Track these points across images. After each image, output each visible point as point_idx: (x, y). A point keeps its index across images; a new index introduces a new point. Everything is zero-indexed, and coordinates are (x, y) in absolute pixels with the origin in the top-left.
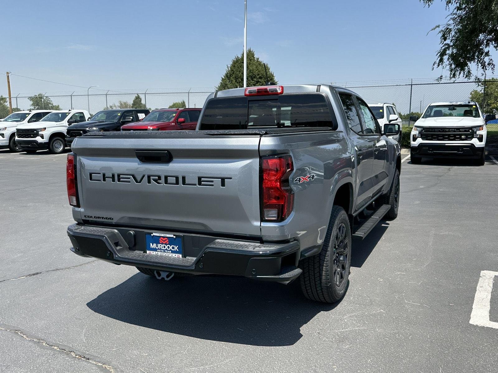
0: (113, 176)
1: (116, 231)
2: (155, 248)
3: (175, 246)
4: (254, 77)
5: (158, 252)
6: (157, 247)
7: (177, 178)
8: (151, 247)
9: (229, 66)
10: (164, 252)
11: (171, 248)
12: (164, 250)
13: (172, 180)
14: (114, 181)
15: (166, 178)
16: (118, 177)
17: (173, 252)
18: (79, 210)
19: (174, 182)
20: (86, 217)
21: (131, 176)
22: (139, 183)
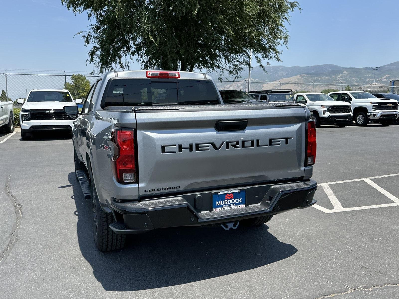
0: (191, 145)
1: (181, 198)
2: (220, 205)
3: (239, 199)
6: (223, 203)
7: (253, 142)
8: (217, 205)
10: (229, 206)
11: (235, 201)
13: (247, 143)
14: (191, 150)
15: (243, 142)
16: (195, 147)
18: (137, 185)
19: (250, 145)
20: (146, 191)
21: (210, 144)
22: (219, 149)
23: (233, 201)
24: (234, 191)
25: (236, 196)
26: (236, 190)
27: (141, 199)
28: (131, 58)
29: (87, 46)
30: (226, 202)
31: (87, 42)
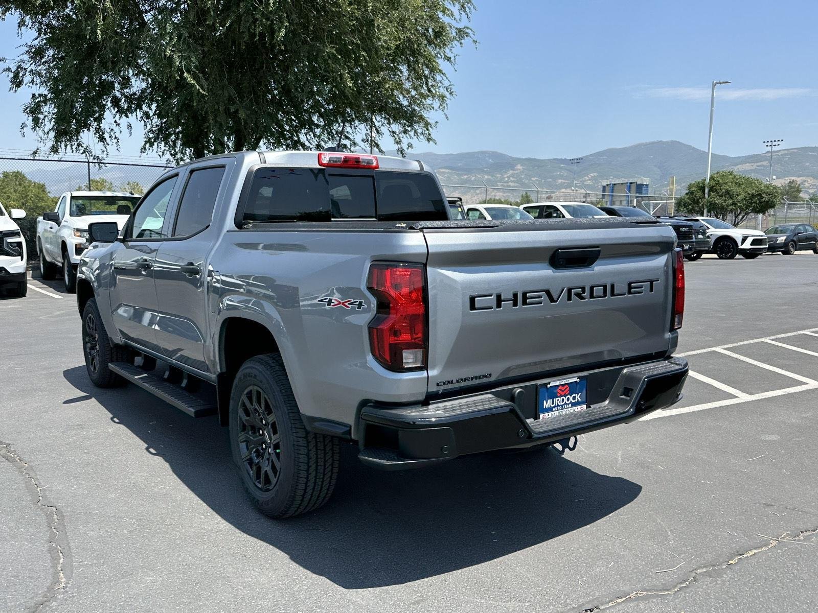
1: (493, 396)
2: (549, 406)
3: (577, 395)
5: (555, 412)
6: (553, 403)
7: (605, 287)
8: (545, 407)
11: (571, 399)
13: (598, 291)
14: (515, 304)
15: (592, 289)
16: (521, 298)
17: (574, 405)
18: (424, 374)
19: (601, 293)
20: (439, 384)
21: (544, 293)
22: (556, 302)
23: (568, 399)
24: (571, 381)
25: (572, 389)
26: (573, 379)
27: (429, 399)
28: (115, 122)
29: (16, 91)
30: (558, 400)
31: (17, 82)
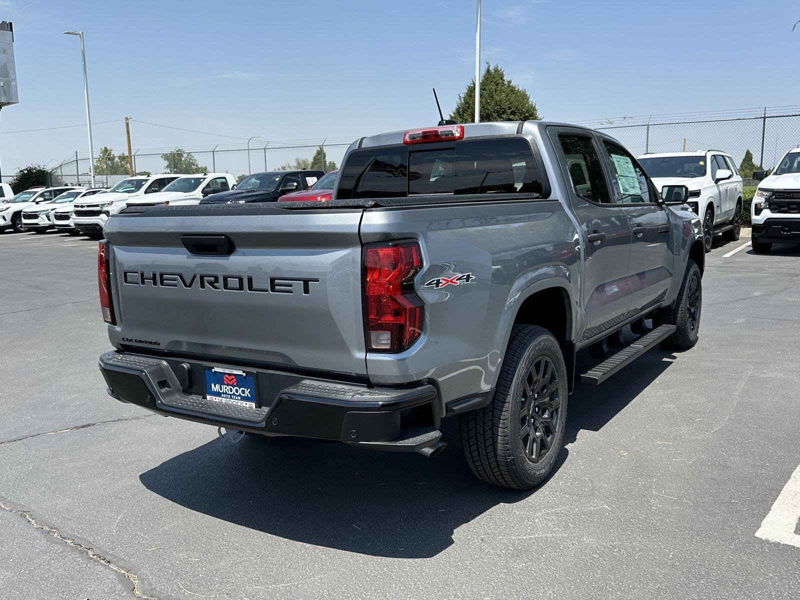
0: (154, 275)
1: (165, 363)
2: (218, 391)
3: (246, 389)
4: (502, 112)
5: (222, 398)
6: (221, 390)
7: (241, 280)
8: (213, 390)
9: (462, 96)
10: (231, 398)
11: (240, 391)
12: (231, 395)
13: (234, 283)
14: (155, 284)
15: (225, 279)
16: (159, 278)
17: (243, 399)
18: (115, 328)
19: (238, 286)
20: (124, 339)
21: (178, 277)
22: (191, 287)
24: (235, 372)
26: (239, 371)
